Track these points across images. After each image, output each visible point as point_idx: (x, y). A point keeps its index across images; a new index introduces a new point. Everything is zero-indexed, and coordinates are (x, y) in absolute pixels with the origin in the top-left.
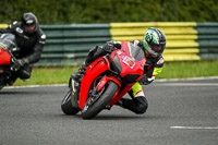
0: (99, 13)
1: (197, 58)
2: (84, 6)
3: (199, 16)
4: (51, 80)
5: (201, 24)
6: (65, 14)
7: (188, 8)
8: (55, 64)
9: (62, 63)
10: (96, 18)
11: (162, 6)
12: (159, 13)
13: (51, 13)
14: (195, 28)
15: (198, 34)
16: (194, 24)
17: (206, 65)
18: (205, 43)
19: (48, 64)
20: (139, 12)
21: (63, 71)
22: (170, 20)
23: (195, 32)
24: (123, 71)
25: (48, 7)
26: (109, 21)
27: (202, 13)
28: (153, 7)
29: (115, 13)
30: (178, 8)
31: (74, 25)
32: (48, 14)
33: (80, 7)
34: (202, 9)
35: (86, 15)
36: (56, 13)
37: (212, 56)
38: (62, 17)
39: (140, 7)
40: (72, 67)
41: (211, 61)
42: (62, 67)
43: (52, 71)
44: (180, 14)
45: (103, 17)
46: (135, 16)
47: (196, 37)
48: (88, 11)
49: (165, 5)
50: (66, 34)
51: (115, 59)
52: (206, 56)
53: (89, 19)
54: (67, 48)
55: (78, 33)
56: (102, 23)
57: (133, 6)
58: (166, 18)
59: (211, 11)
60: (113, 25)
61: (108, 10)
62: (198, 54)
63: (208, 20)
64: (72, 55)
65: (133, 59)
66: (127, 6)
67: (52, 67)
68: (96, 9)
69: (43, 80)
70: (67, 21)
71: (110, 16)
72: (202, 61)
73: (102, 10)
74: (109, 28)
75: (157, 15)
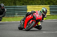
0: (24, 3)
1: (50, 14)
2: (20, 1)
3: (50, 4)
4: (11, 20)
5: (51, 6)
6: (15, 3)
7: (47, 2)
8: (12, 16)
9: (14, 16)
10: (23, 4)
11: (40, 1)
12: (40, 3)
13: (12, 3)
14: (49, 7)
15: (50, 8)
16: (49, 6)
17: (52, 16)
18: (52, 11)
19: (11, 16)
20: (34, 3)
21: (15, 18)
22: (42, 5)
23: (49, 8)
24: (37, 18)
25: (11, 2)
26: (27, 5)
27: (51, 3)
28: (38, 2)
29: (28, 3)
30: (45, 2)
31: (17, 6)
32: (11, 3)
33: (19, 2)
34: (51, 2)
35: (21, 4)
36: (13, 3)
37: (53, 14)
38: (14, 4)
39: (35, 2)
40: (17, 17)
41: (53, 15)
42: (14, 17)
43: (12, 18)
44: (45, 3)
45: (25, 4)
46: (33, 4)
47: (49, 9)
48: (21, 2)
49: (41, 1)
50: (15, 8)
51: (34, 15)
52: (52, 14)
53: (21, 5)
54: (16, 12)
55: (18, 8)
56: (25, 5)
57: (33, 1)
58: (41, 4)
59: (53, 3)
60: (28, 6)
61: (26, 2)
62: (50, 13)
63: (52, 5)
64: (17, 14)
65: (39, 15)
66: (31, 1)
67: (12, 17)
68: (23, 2)
69: (9, 20)
70: (16, 5)
71: (27, 4)
72: (51, 15)
73: (25, 2)
74: (26, 7)
75: (39, 4)
